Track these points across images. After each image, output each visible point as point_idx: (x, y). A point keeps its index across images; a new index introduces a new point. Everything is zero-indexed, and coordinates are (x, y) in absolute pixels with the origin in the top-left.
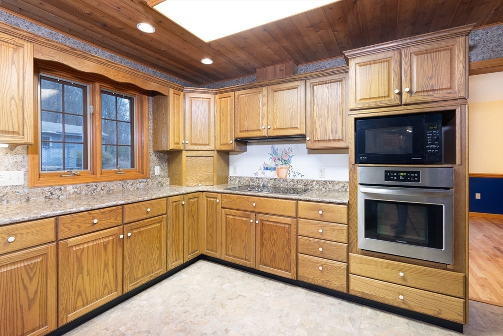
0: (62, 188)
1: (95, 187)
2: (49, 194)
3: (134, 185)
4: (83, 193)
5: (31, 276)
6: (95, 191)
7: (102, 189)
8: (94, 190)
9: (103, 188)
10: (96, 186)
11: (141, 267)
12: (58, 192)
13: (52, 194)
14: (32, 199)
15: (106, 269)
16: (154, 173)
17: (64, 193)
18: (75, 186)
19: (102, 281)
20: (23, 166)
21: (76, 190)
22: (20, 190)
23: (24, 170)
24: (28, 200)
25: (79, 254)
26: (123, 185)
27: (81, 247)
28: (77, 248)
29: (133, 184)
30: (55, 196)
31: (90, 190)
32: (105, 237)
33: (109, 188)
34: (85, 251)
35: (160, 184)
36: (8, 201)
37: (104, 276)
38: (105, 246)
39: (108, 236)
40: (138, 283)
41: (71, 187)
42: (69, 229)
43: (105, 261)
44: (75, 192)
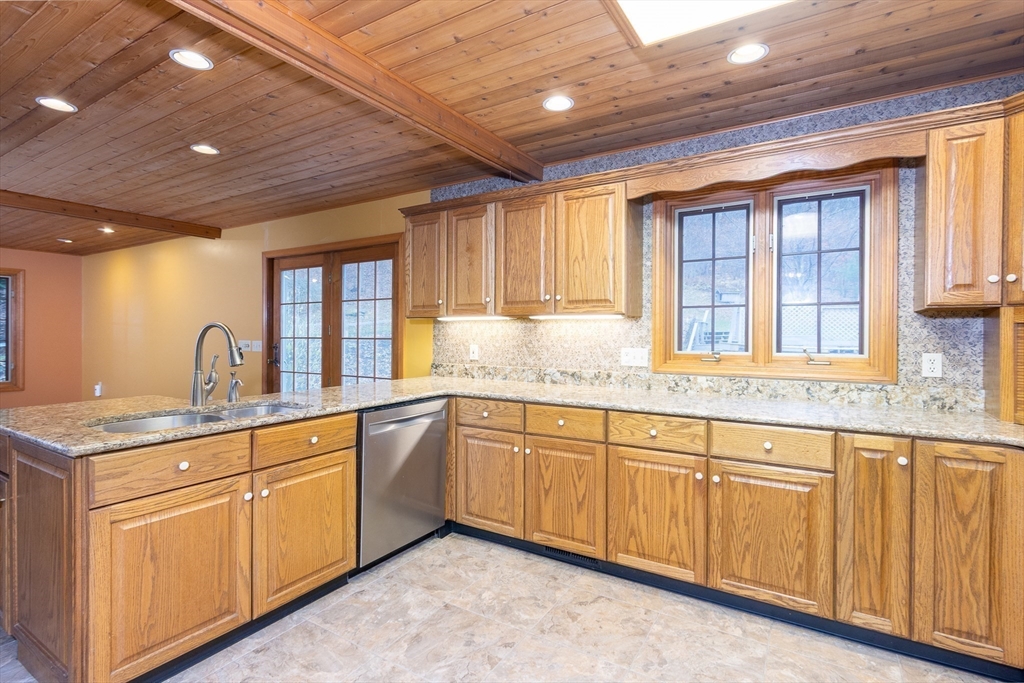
0: (691, 377)
1: (744, 384)
2: (673, 384)
3: (842, 393)
4: (724, 390)
5: (580, 473)
6: (745, 392)
7: (758, 390)
8: (744, 389)
9: (761, 388)
10: (747, 382)
11: (749, 558)
12: (684, 383)
13: (676, 384)
14: (653, 387)
15: (674, 520)
16: (917, 372)
17: (693, 386)
18: (709, 378)
19: (666, 535)
20: (648, 342)
21: (711, 384)
22: (642, 373)
23: (649, 347)
24: (649, 388)
25: (632, 473)
26: (809, 389)
27: (636, 464)
28: (631, 464)
29: (836, 391)
30: (681, 389)
31: (735, 387)
32: (675, 466)
33: (775, 390)
34: (641, 473)
35: (938, 403)
36: (629, 385)
37: (669, 529)
38: (673, 480)
39: (679, 467)
40: (743, 588)
41: (704, 378)
42: (632, 433)
43: (672, 507)
44: (710, 387)
